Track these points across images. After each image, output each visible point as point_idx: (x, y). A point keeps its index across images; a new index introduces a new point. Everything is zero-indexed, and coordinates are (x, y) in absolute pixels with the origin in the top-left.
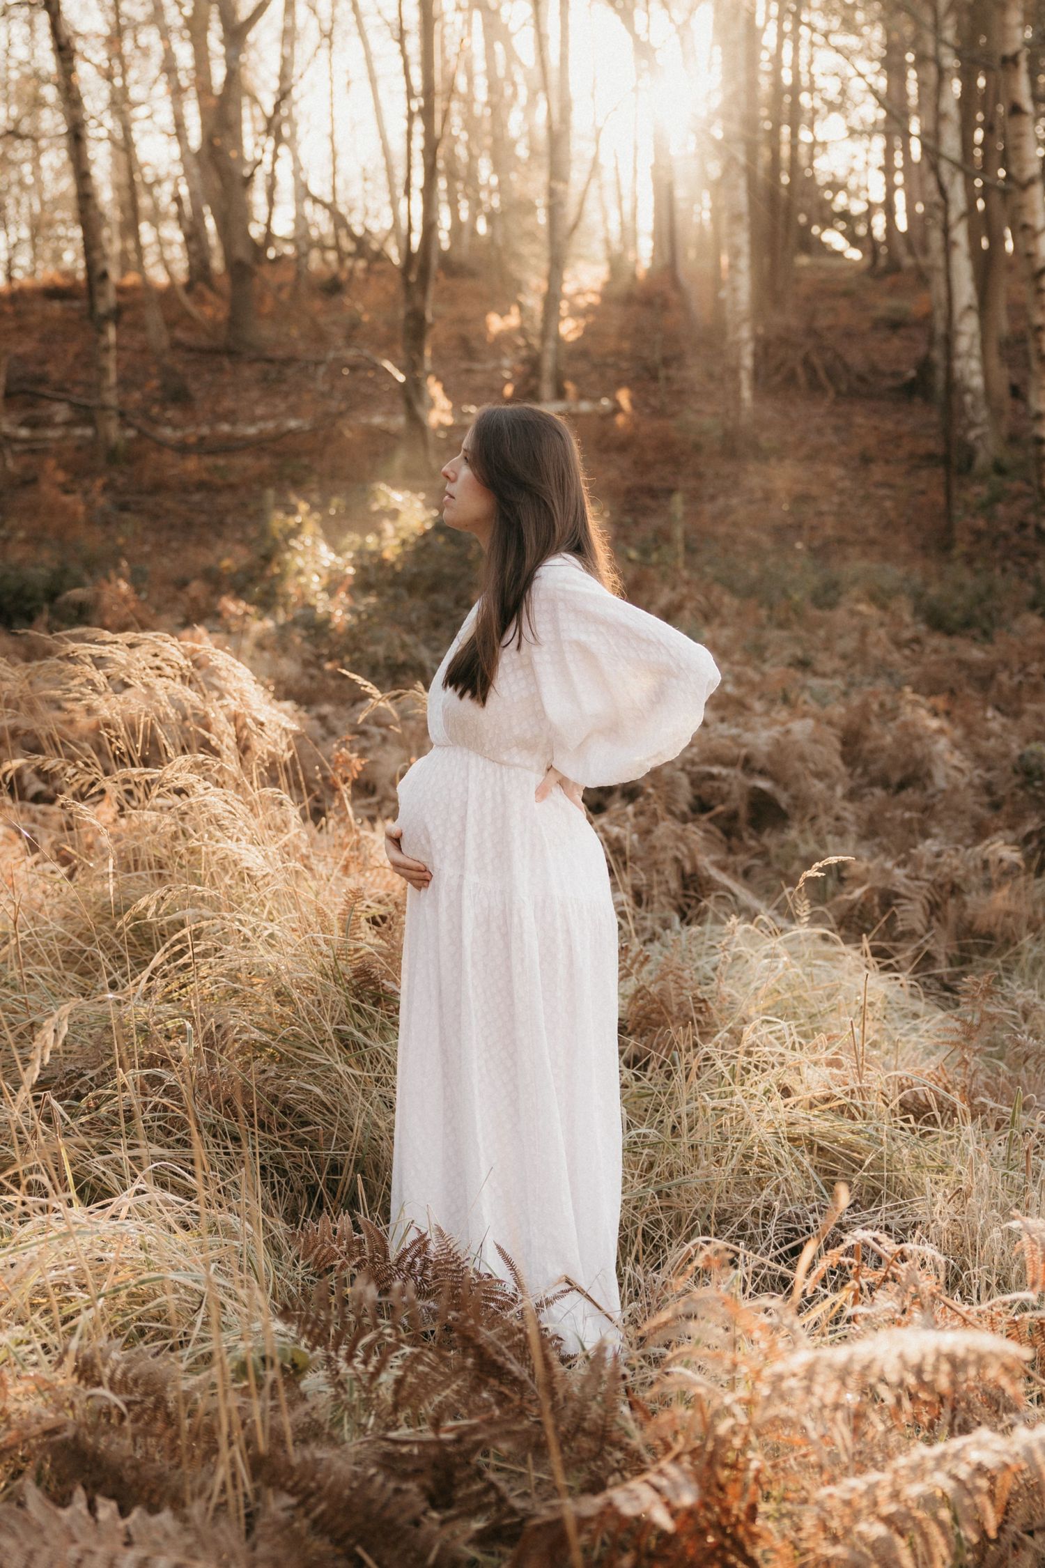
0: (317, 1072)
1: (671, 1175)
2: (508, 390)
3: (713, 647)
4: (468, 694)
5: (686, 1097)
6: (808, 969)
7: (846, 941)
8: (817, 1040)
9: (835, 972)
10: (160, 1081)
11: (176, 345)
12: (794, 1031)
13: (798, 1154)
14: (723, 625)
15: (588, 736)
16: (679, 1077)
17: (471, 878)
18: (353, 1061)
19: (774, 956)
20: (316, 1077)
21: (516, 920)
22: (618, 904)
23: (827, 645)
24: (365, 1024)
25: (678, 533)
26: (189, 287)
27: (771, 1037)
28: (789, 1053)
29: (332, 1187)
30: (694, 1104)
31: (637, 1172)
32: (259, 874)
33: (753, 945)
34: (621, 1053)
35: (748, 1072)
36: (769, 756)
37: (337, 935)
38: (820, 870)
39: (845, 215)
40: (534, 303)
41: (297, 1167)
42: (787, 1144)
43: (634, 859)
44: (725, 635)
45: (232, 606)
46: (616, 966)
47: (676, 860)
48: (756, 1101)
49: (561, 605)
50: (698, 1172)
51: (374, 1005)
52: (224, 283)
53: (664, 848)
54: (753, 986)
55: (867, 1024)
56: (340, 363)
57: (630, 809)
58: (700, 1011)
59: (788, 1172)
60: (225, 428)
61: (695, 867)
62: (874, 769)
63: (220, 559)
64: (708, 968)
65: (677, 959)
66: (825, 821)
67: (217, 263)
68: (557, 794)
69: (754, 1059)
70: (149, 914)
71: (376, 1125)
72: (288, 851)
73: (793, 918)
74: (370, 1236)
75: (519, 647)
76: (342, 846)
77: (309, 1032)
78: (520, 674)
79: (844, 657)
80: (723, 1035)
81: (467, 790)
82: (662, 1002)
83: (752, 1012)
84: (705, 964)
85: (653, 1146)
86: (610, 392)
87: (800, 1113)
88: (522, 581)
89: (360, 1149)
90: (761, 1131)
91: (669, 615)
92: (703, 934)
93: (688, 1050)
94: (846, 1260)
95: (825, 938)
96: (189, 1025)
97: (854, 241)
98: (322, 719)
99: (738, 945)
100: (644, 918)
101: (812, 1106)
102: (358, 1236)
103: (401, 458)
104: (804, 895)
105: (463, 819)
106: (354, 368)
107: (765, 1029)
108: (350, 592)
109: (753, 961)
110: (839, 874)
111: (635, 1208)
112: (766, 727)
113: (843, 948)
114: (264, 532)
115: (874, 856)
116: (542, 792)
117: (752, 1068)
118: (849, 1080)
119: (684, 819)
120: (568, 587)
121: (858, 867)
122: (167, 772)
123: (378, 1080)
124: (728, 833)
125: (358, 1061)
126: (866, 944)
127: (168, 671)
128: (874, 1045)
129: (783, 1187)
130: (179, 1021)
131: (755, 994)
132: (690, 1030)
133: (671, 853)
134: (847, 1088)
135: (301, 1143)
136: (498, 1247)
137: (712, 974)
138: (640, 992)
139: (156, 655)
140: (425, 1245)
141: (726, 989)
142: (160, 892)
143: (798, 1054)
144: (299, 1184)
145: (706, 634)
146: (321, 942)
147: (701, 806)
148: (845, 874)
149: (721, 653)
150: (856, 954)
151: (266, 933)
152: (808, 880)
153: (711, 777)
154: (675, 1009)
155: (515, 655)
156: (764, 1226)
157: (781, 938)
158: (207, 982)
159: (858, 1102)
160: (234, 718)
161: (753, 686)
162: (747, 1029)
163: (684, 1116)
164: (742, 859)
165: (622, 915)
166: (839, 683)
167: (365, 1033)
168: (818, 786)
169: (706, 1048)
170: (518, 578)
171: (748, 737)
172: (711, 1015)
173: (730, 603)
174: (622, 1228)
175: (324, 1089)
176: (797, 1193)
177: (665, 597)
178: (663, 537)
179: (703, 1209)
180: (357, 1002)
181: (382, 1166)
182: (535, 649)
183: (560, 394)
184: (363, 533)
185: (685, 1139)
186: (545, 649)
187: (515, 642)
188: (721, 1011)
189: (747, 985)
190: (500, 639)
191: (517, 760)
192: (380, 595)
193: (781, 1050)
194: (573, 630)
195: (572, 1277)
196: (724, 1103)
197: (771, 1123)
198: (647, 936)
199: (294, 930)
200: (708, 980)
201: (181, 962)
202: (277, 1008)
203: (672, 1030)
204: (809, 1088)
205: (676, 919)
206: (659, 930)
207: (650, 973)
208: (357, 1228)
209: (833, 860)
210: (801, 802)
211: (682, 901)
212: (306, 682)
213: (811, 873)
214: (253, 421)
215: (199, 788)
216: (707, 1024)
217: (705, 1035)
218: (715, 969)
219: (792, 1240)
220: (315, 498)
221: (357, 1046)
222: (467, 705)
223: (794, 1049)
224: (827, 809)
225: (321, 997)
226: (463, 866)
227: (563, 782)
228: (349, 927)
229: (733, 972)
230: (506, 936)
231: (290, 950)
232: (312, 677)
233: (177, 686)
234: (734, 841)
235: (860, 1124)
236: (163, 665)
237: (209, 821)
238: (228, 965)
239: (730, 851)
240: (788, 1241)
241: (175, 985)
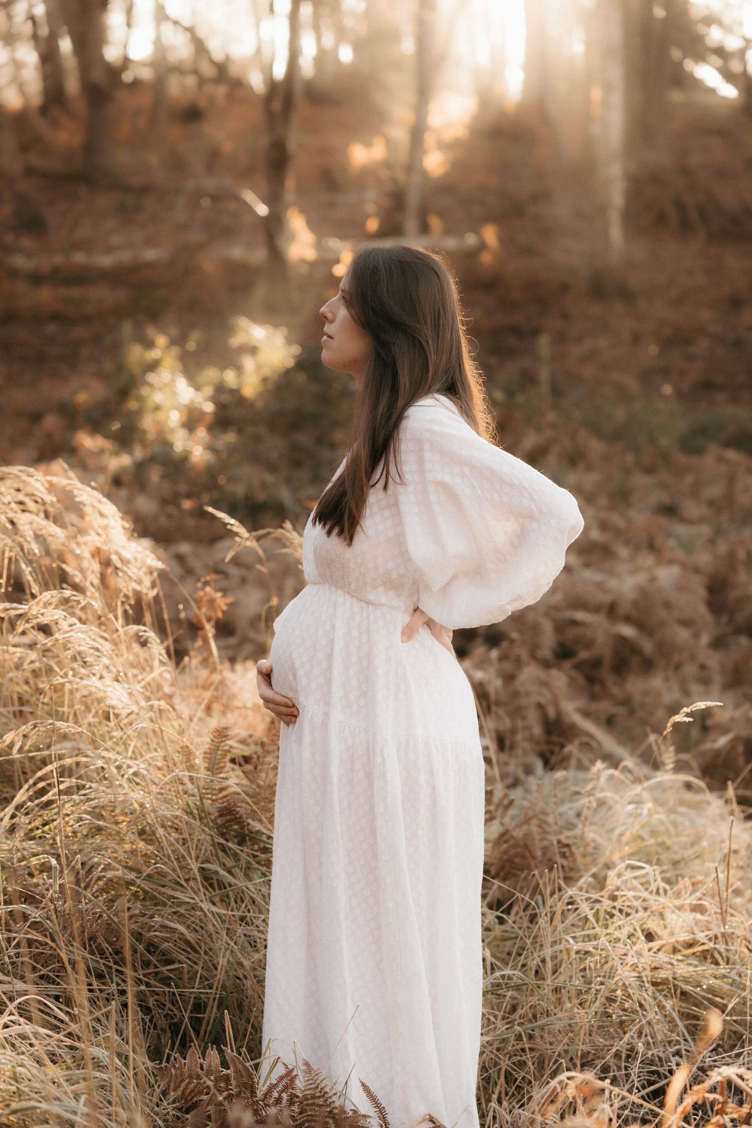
0: (182, 910)
1: (535, 1017)
2: (373, 225)
3: (577, 491)
4: (336, 531)
5: (550, 939)
6: (673, 817)
7: (711, 788)
8: (680, 885)
9: (700, 821)
10: (25, 917)
11: (29, 171)
12: (659, 877)
13: (661, 998)
14: (589, 468)
15: (454, 577)
16: (542, 921)
17: (337, 716)
18: (217, 900)
19: (638, 802)
20: (181, 915)
21: (379, 759)
22: (485, 749)
23: (695, 492)
24: (230, 863)
25: (544, 374)
26: (44, 110)
27: (635, 882)
28: (652, 898)
29: (196, 1023)
30: (557, 948)
31: (500, 1014)
32: (124, 713)
33: (617, 791)
34: (484, 896)
35: (612, 916)
36: (635, 603)
37: (202, 774)
38: (688, 715)
39: (720, 52)
40: (399, 134)
41: (161, 1005)
42: (651, 989)
43: (498, 703)
44: (591, 480)
45: (88, 441)
46: (482, 809)
47: (540, 707)
48: (620, 945)
49: (427, 446)
50: (560, 1015)
51: (240, 844)
52: (80, 106)
53: (528, 694)
54: (617, 832)
55: (732, 872)
56: (199, 194)
57: (494, 654)
58: (563, 855)
59: (651, 1016)
60: (79, 258)
61: (559, 713)
62: (740, 618)
63: (74, 393)
64: (571, 814)
65: (541, 805)
66: (690, 670)
67: (72, 85)
68: (424, 634)
69: (618, 904)
70: (15, 750)
71: (240, 964)
72: (153, 690)
73: (656, 766)
74: (237, 1071)
75: (385, 487)
76: (205, 687)
77: (174, 870)
78: (387, 513)
79: (711, 503)
80: (586, 880)
81: (333, 627)
82: (526, 846)
83: (616, 857)
84: (568, 809)
85: (518, 988)
86: (475, 228)
87: (663, 957)
88: (392, 422)
89: (224, 988)
90: (625, 975)
91: (534, 458)
92: (566, 780)
93: (552, 893)
94: (711, 1096)
95: (688, 786)
96: (54, 862)
97: (729, 76)
98: (180, 559)
99: (602, 790)
100: (506, 764)
101: (675, 951)
102: (225, 1072)
103: (261, 292)
104: (669, 742)
105: (330, 657)
106: (215, 198)
107: (629, 874)
108: (211, 429)
109: (618, 807)
110: (703, 720)
111: (498, 1049)
112: (632, 573)
113: (709, 796)
114: (120, 367)
115: (737, 706)
116: (408, 633)
117: (616, 912)
118: (712, 926)
119: (546, 665)
120: (435, 428)
121: (723, 716)
122: (32, 608)
123: (242, 919)
124: (591, 680)
125: (222, 900)
126: (731, 792)
127: (31, 505)
128: (737, 892)
129: (647, 1030)
130: (43, 858)
131: (619, 840)
132: (555, 873)
133: (535, 699)
134: (711, 934)
135: (166, 981)
136: (363, 1085)
137: (575, 821)
138: (504, 837)
139: (18, 490)
140: (292, 1080)
141: (590, 835)
142: (24, 729)
143: (662, 899)
144: (162, 1023)
145: (572, 478)
146: (186, 781)
147: (564, 653)
148: (709, 723)
149: (585, 498)
150: (721, 802)
151: (131, 771)
152: (676, 725)
153: (574, 623)
154: (539, 853)
155: (381, 494)
156: (626, 1068)
157: (646, 784)
158: (71, 820)
159: (721, 947)
160: (97, 553)
161: (617, 532)
162: (611, 874)
163: (548, 959)
164: (604, 707)
165: (488, 760)
166: (705, 530)
167: (230, 872)
168: (683, 635)
169: (571, 892)
170: (389, 417)
171: (613, 584)
172: (575, 861)
173: (596, 447)
174: (483, 1069)
175: (188, 927)
176: (659, 1037)
177: (530, 441)
178: (529, 379)
179: (566, 1051)
180: (222, 841)
181: (246, 1004)
182: (400, 489)
183: (425, 229)
184: (223, 367)
185: (549, 982)
186: (410, 489)
187: (382, 481)
188: (584, 856)
189: (611, 830)
190: (369, 480)
191: (384, 600)
192: (240, 431)
193: (645, 895)
194: (438, 472)
195: (434, 1115)
196: (589, 946)
197: (634, 967)
198: (509, 781)
199: (159, 769)
200: (571, 826)
201: (45, 799)
202: (141, 845)
203: (536, 872)
204: (672, 934)
205: (539, 765)
206: (521, 775)
207: (513, 818)
208: (225, 1064)
209: (701, 705)
210: (666, 650)
211: (545, 747)
212: (163, 521)
213: (678, 718)
214: (109, 250)
215: (64, 625)
216: (571, 869)
217: (569, 880)
218: (578, 815)
219: (654, 1083)
220: (174, 331)
221: (222, 885)
222: (335, 543)
223: (658, 893)
224: (693, 657)
225: (186, 835)
226: (327, 704)
227: (430, 624)
228: (214, 767)
229: (596, 819)
230: (369, 775)
231: (154, 789)
232: (170, 516)
233: (41, 521)
234: (597, 689)
235: (723, 969)
236: (26, 500)
237: (74, 658)
238: (94, 803)
239: (593, 698)
240: (651, 1083)
241: (38, 822)
